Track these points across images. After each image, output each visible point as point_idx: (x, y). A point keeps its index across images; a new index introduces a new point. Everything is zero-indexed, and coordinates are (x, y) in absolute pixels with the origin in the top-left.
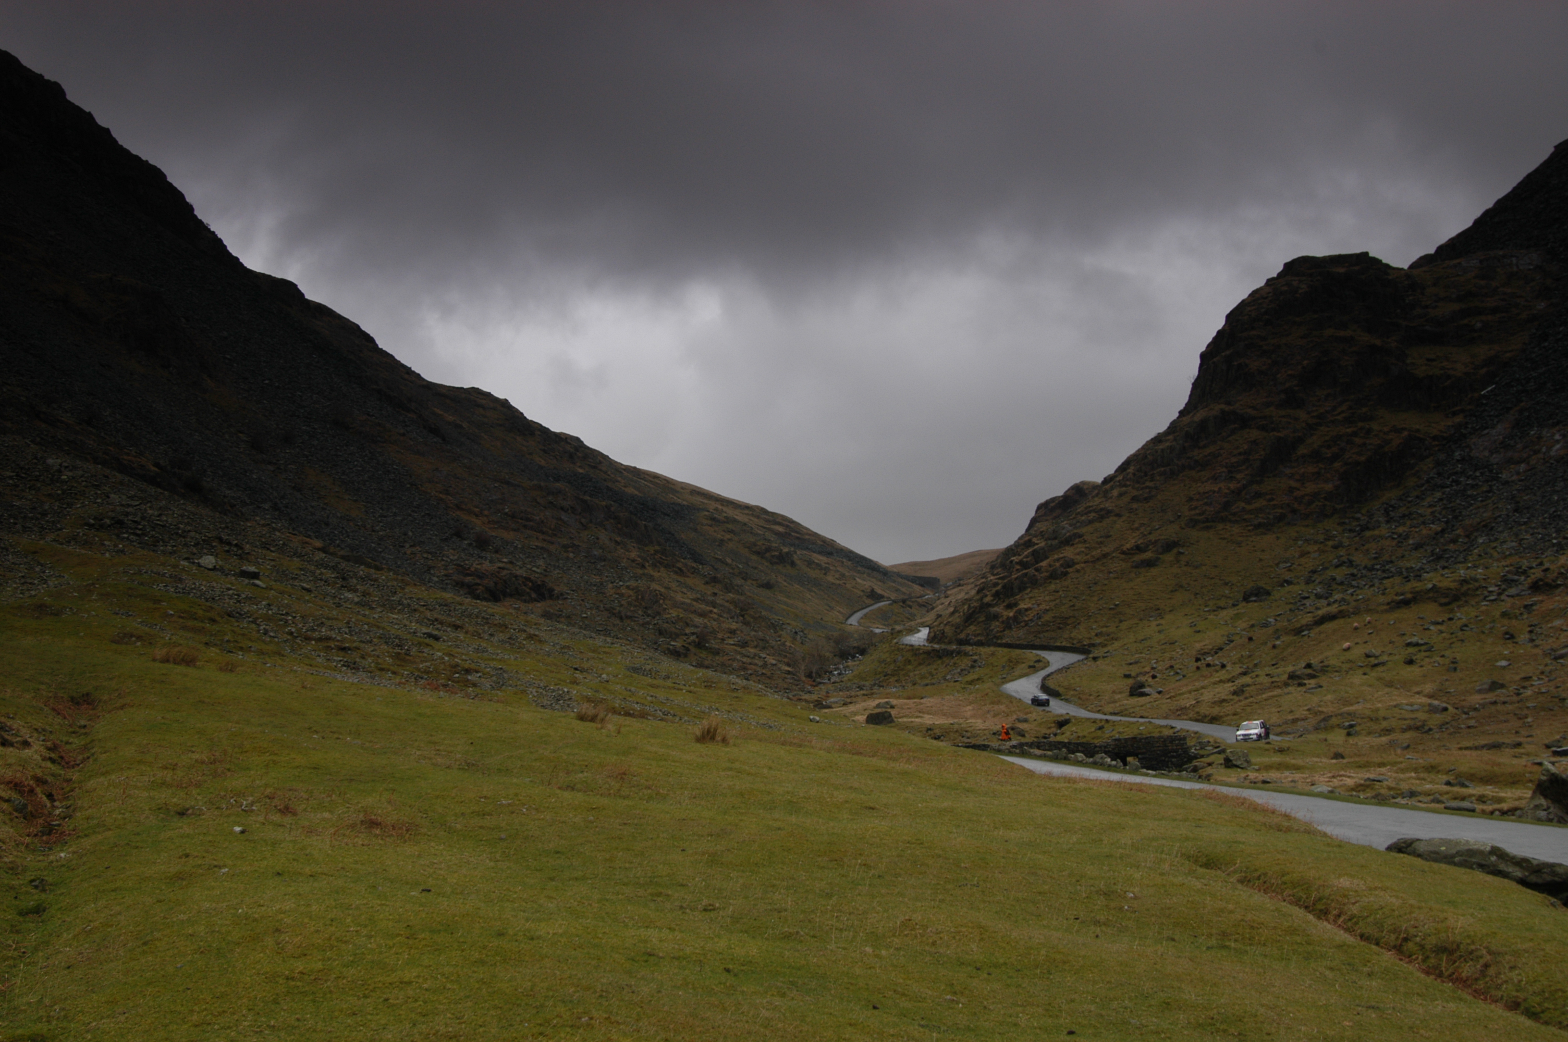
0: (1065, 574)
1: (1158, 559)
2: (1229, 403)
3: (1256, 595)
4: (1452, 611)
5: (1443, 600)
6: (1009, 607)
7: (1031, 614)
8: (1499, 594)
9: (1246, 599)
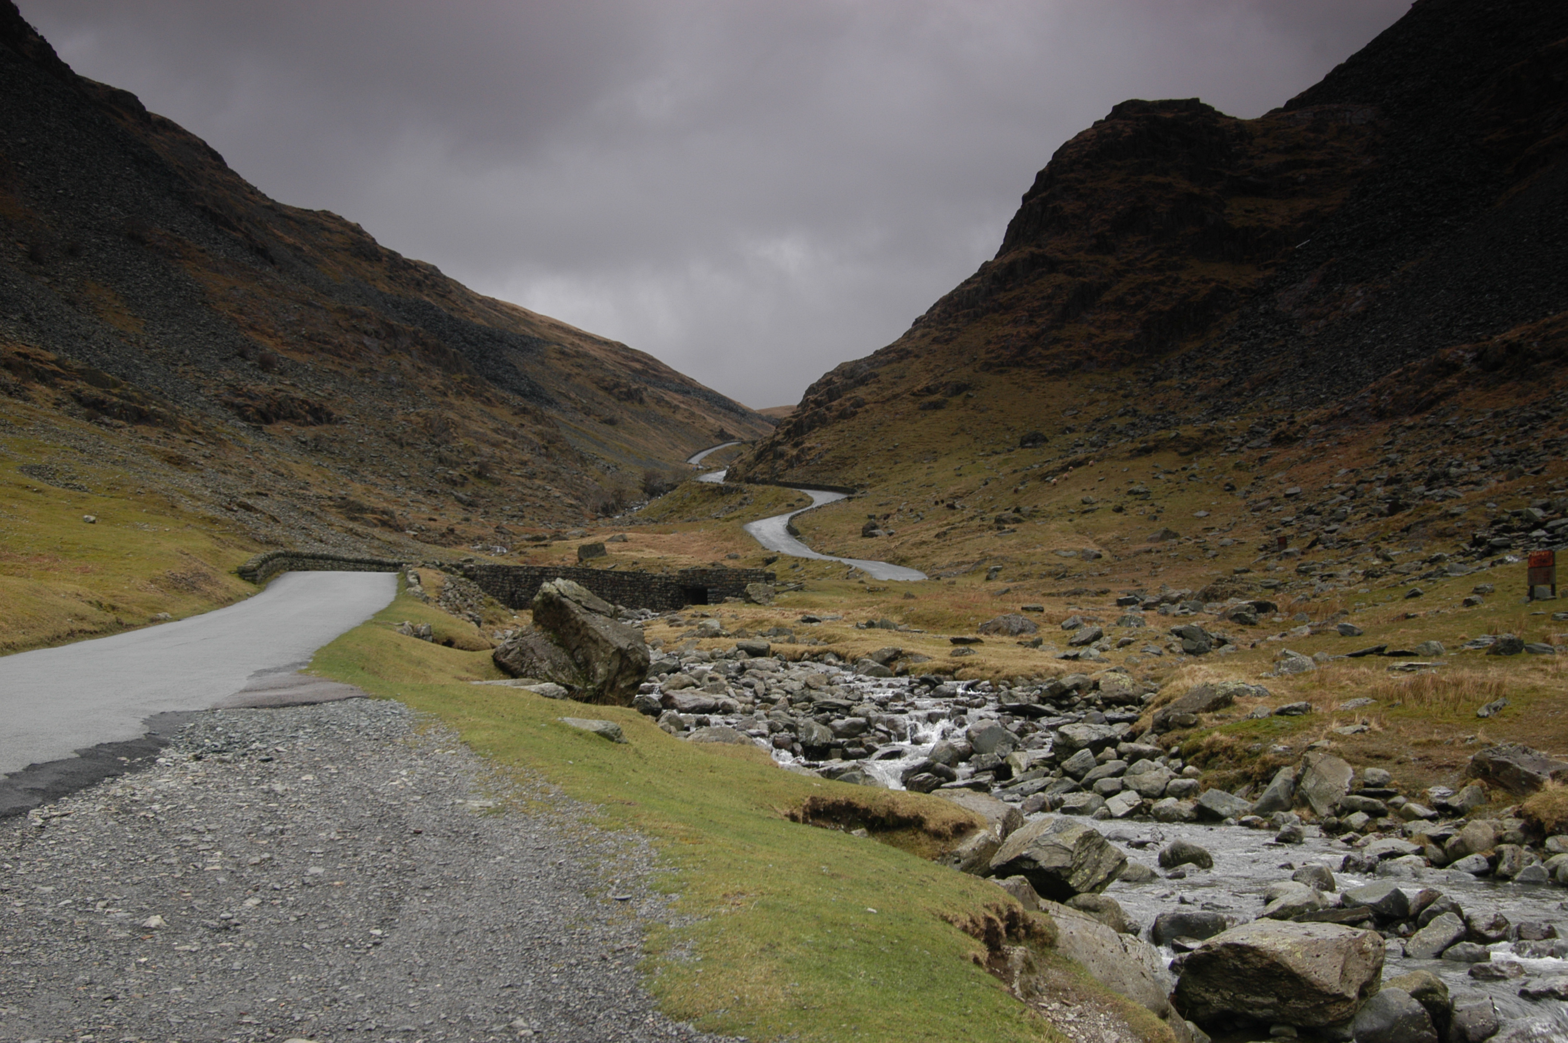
0: (854, 414)
1: (945, 401)
2: (1039, 246)
3: (1034, 441)
4: (1191, 461)
5: (1184, 450)
6: (796, 445)
7: (813, 453)
8: (1241, 445)
9: (1022, 445)
